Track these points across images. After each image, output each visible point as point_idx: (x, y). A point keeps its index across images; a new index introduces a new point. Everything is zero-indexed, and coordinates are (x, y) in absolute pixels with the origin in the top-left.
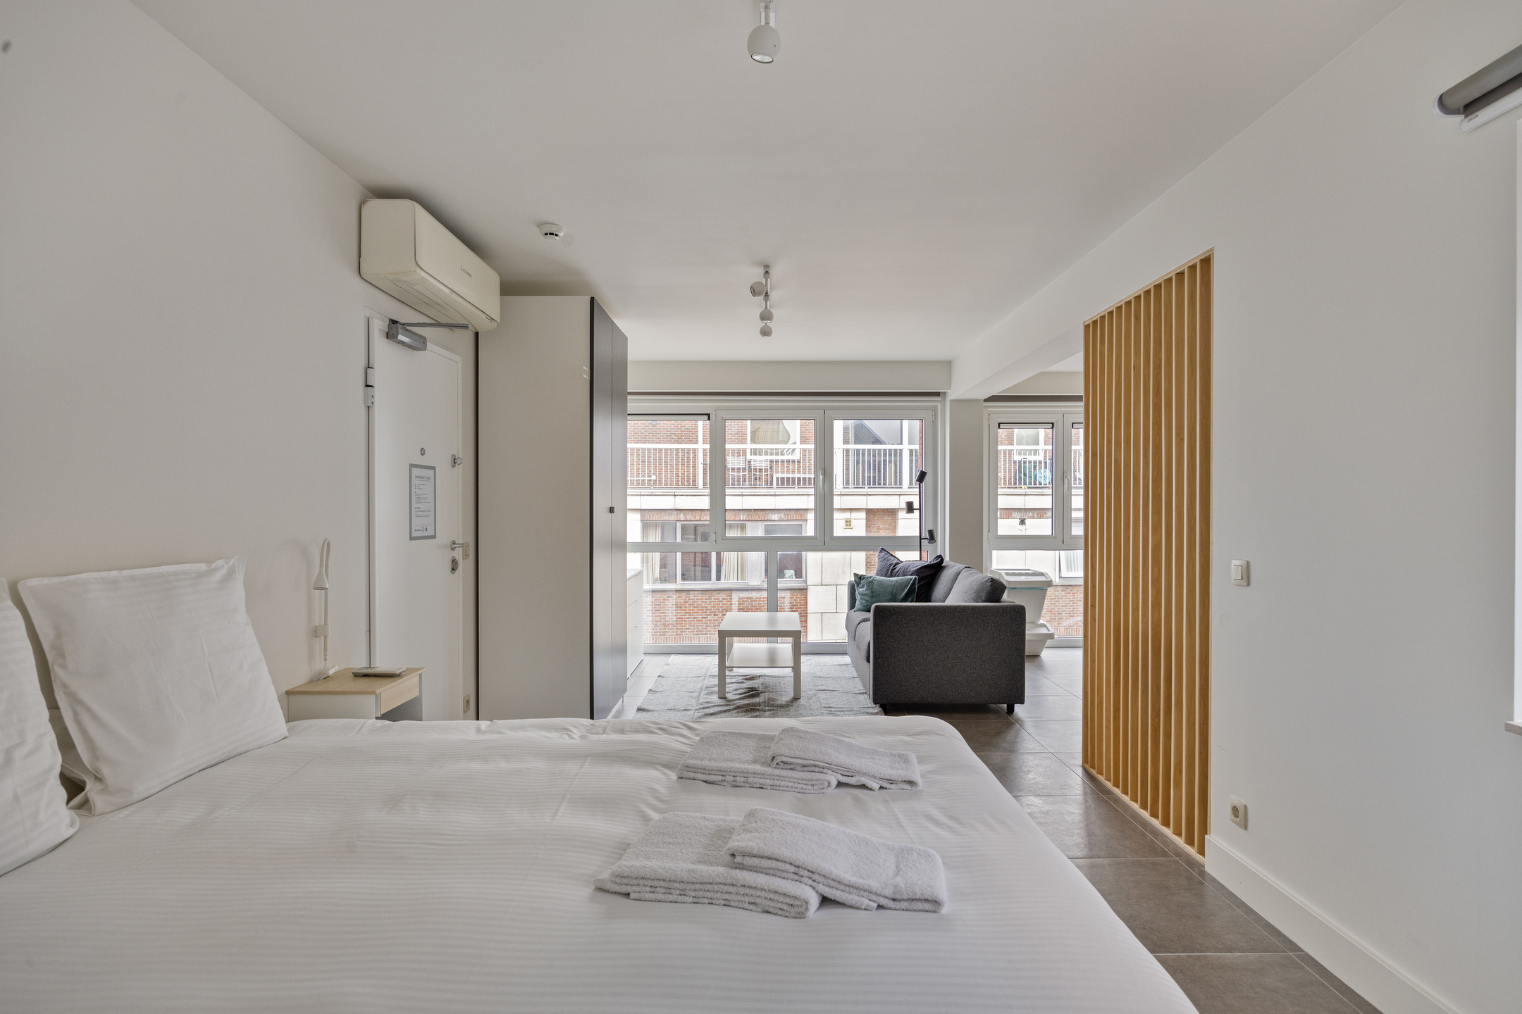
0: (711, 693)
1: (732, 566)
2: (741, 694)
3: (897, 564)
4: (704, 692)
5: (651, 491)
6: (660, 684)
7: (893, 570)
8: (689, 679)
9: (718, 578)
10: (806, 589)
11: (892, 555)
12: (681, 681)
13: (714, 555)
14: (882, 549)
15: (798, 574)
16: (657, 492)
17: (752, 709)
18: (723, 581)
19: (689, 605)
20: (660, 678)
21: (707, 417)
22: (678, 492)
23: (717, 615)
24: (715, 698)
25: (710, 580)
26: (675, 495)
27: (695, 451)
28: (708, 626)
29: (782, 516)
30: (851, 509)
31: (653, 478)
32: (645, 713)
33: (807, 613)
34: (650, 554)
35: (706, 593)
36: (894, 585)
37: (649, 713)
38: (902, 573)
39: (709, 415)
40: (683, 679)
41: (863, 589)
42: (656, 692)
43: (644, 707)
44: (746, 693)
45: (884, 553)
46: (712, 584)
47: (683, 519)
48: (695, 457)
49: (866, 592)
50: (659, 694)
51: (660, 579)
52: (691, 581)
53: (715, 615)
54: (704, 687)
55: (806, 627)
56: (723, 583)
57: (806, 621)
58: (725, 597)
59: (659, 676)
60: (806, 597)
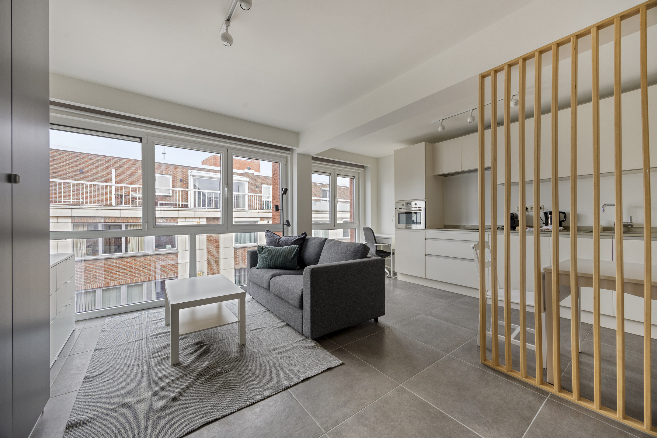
0: (161, 360)
1: (135, 245)
2: (192, 353)
3: (279, 239)
4: (153, 361)
5: (80, 206)
6: (99, 361)
7: (279, 242)
8: (131, 346)
9: (127, 251)
10: (178, 253)
11: (274, 234)
12: (122, 350)
13: (124, 239)
14: (268, 231)
15: (173, 246)
16: (84, 207)
17: (214, 374)
18: (129, 252)
19: (107, 266)
20: (97, 352)
21: (139, 140)
22: (99, 207)
23: (126, 269)
24: (168, 368)
25: (122, 252)
26: (97, 209)
27: (111, 187)
28: (120, 275)
29: (165, 220)
30: (200, 217)
31: (81, 200)
32: (80, 429)
33: (178, 264)
34: (79, 240)
35: (119, 259)
36: (286, 251)
37: (87, 428)
38: (284, 244)
39: (141, 139)
40: (124, 347)
41: (265, 255)
42: (94, 377)
43: (76, 418)
44: (196, 351)
45: (269, 233)
46: (123, 254)
47: (103, 222)
48: (111, 190)
49: (267, 256)
50: (98, 380)
51: (86, 254)
52: (108, 253)
53: (124, 270)
54: (151, 353)
55: (178, 270)
56: (130, 253)
57: (178, 267)
58: (131, 260)
59: (96, 350)
60: (178, 257)
